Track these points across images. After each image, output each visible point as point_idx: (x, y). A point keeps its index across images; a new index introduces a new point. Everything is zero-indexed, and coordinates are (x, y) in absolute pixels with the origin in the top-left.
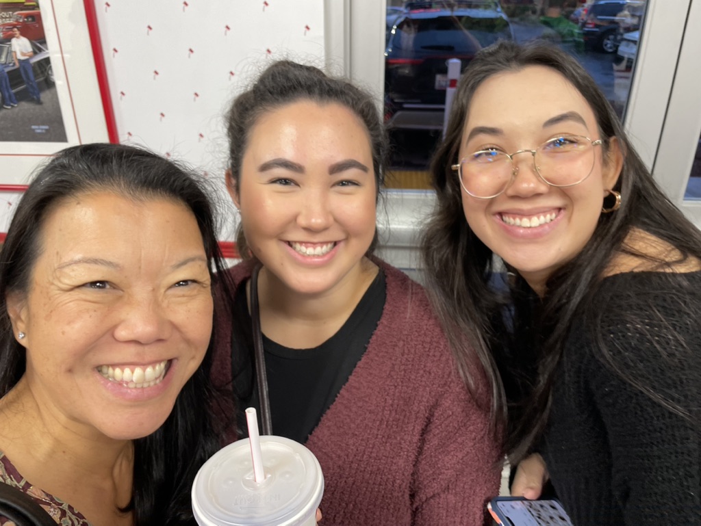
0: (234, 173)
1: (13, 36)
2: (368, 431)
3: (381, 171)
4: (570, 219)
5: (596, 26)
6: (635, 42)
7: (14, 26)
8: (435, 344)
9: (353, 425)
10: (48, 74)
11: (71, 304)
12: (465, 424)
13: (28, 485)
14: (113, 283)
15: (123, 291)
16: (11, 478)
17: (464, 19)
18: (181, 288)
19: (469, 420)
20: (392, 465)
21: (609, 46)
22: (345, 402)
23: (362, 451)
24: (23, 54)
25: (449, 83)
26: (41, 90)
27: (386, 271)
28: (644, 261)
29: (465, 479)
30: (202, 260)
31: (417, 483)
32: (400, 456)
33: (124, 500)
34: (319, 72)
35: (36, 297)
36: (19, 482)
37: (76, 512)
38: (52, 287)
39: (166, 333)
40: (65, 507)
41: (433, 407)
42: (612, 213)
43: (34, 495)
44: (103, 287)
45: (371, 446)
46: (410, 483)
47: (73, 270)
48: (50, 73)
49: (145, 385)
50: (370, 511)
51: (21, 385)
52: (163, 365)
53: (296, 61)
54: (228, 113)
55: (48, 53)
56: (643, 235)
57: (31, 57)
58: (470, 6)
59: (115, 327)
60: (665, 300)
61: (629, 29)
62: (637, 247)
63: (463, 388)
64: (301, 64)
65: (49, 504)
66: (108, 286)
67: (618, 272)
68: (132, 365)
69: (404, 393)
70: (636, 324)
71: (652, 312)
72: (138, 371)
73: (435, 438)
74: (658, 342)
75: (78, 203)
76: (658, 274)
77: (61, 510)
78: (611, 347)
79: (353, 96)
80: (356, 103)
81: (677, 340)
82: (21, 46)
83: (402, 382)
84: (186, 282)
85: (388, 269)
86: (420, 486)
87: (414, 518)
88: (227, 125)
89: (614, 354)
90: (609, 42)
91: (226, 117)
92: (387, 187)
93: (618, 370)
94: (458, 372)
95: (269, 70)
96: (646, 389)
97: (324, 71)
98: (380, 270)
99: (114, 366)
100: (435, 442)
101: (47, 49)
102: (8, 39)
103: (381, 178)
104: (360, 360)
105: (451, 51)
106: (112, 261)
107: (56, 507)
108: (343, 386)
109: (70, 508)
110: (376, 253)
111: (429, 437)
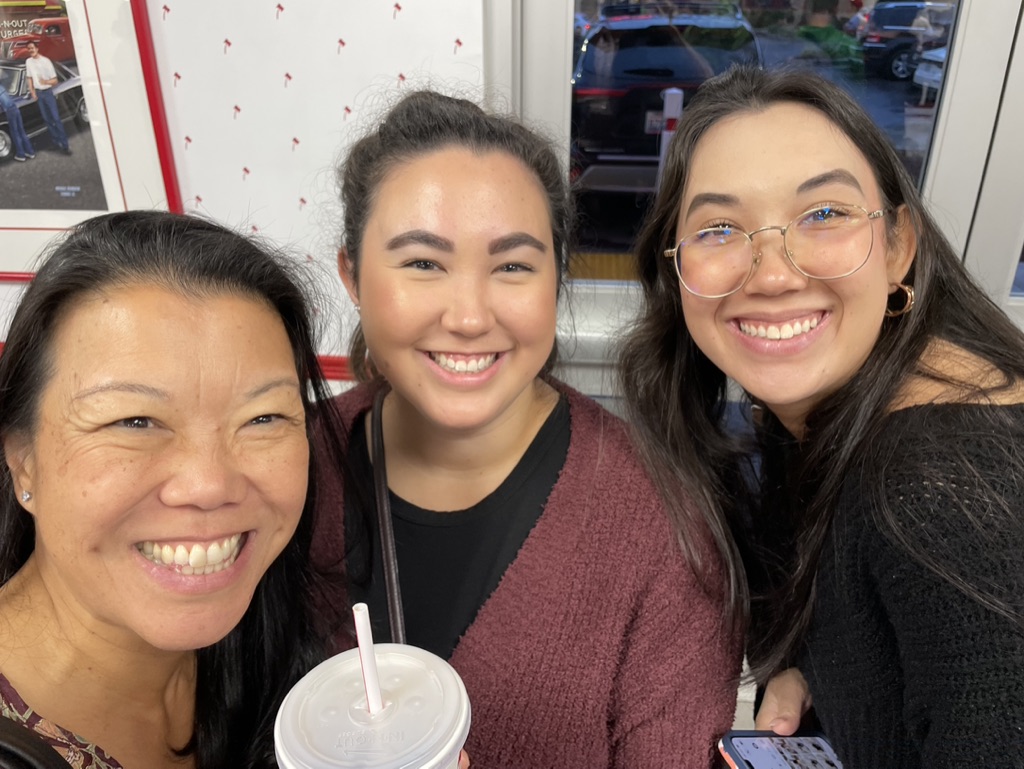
0: (351, 254)
1: (28, 55)
2: (548, 630)
3: (564, 251)
4: (838, 326)
5: (882, 40)
6: (939, 64)
7: (30, 40)
8: (643, 503)
9: (524, 621)
10: (80, 110)
11: (95, 451)
12: (687, 618)
13: (35, 718)
14: (158, 420)
15: (173, 431)
16: (10, 707)
17: (687, 30)
18: (261, 425)
19: (694, 612)
20: (582, 679)
21: (900, 69)
22: (512, 587)
23: (539, 657)
24: (43, 81)
25: (665, 124)
26: (69, 134)
27: (570, 397)
28: (950, 387)
29: (687, 698)
30: (293, 384)
31: (618, 704)
32: (594, 665)
33: (182, 738)
34: (475, 107)
35: (45, 440)
36: (22, 713)
37: (108, 757)
38: (68, 426)
39: (237, 493)
40: (91, 749)
41: (641, 593)
42: (901, 316)
43: (43, 733)
44: (145, 426)
45: (552, 651)
46: (608, 705)
47: (98, 401)
48: (82, 109)
49: (208, 570)
50: (549, 746)
51: (27, 570)
52: (234, 541)
53: (443, 92)
54: (342, 165)
55: (79, 80)
56: (947, 349)
57: (54, 86)
58: (696, 10)
59: (162, 484)
60: (979, 446)
61: (930, 45)
62: (938, 367)
63: (684, 566)
64: (450, 95)
65: (67, 746)
66: (150, 425)
67: (911, 405)
68: (188, 540)
69: (600, 573)
70: (937, 481)
71: (959, 463)
72: (197, 550)
73: (645, 639)
74: (969, 507)
75: (106, 301)
76: (970, 408)
77: (86, 755)
78: (900, 515)
79: (525, 141)
80: (529, 152)
81: (998, 505)
82: (40, 70)
83: (596, 558)
84: (267, 418)
85: (573, 396)
86: (622, 708)
87: (614, 756)
88: (342, 183)
89: (904, 525)
90: (900, 63)
91: (340, 171)
92: (572, 276)
93: (910, 548)
94: (677, 544)
95: (402, 103)
96: (953, 577)
97: (481, 106)
98: (561, 398)
99: (161, 542)
100: (644, 644)
101: (78, 74)
102: (21, 59)
103: (564, 262)
104: (534, 526)
105: (668, 77)
106: (155, 387)
107: (78, 749)
108: (510, 565)
109: (99, 751)
110: (555, 373)
111: (635, 636)
